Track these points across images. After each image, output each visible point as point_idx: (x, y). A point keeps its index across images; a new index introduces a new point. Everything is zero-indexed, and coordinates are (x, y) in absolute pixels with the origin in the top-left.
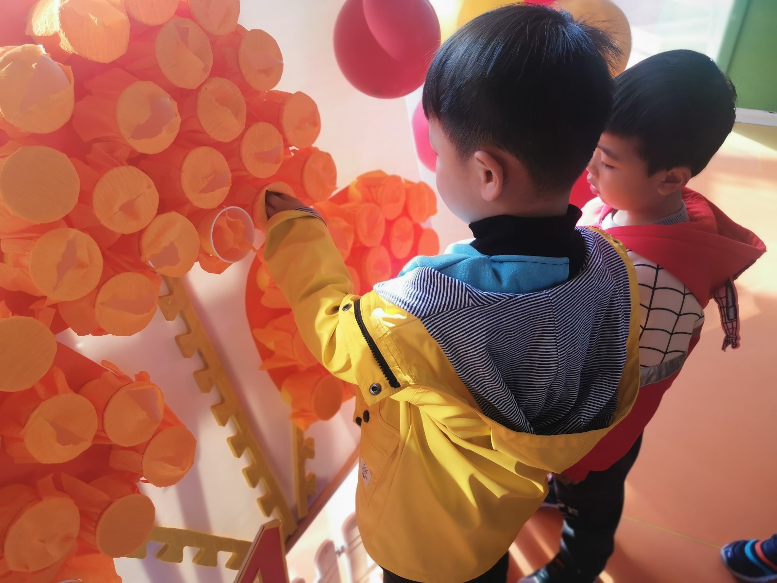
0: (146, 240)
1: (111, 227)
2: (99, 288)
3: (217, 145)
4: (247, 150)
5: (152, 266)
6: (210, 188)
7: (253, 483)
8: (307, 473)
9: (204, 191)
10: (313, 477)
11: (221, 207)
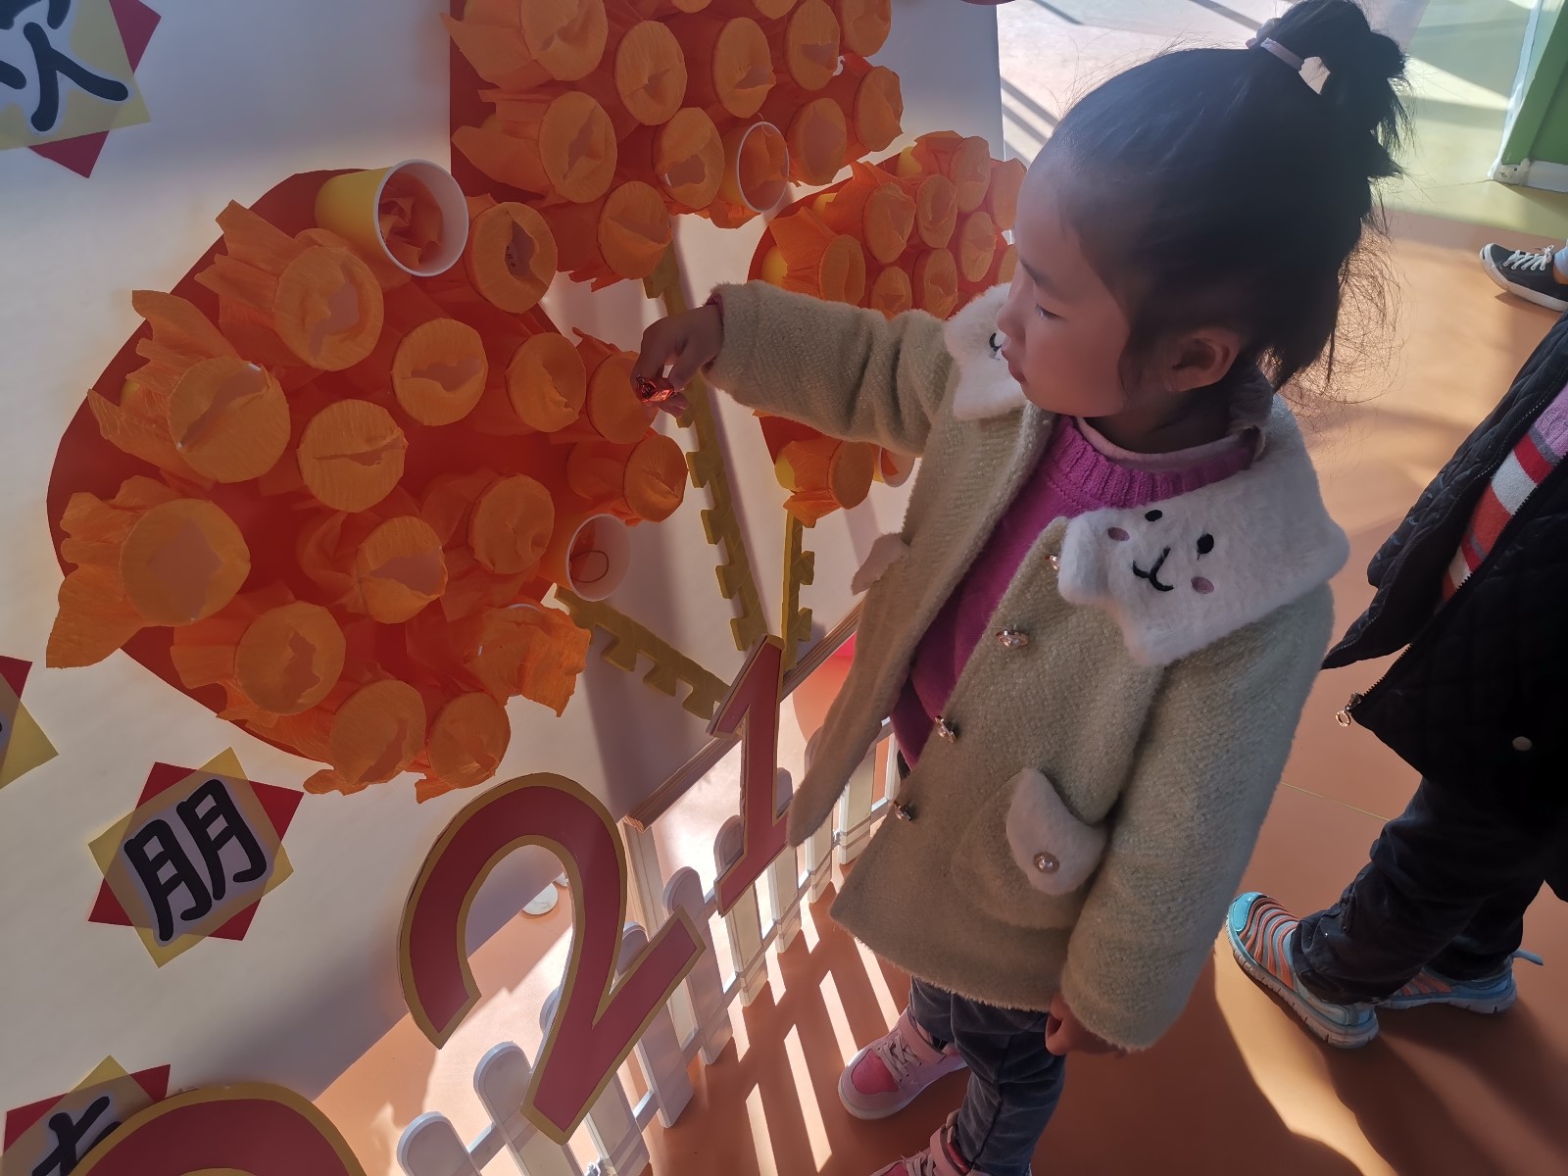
0: (668, 141)
1: (631, 108)
2: (606, 196)
3: (763, 21)
4: (796, 38)
5: (669, 183)
6: (749, 82)
7: (728, 593)
8: (801, 604)
9: (742, 85)
10: (807, 615)
11: (755, 119)
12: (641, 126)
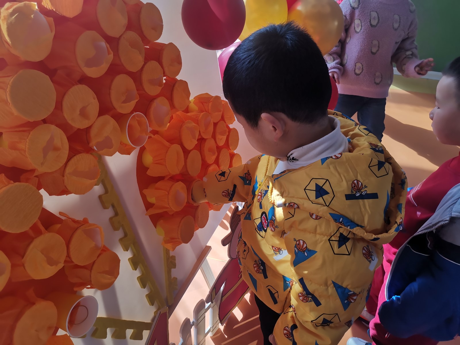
0: (93, 132)
1: (73, 124)
2: (66, 164)
3: (130, 74)
4: (145, 77)
5: (96, 149)
6: (127, 100)
7: (144, 286)
8: (172, 277)
9: (124, 102)
10: (175, 279)
11: (132, 112)
12: (79, 129)
